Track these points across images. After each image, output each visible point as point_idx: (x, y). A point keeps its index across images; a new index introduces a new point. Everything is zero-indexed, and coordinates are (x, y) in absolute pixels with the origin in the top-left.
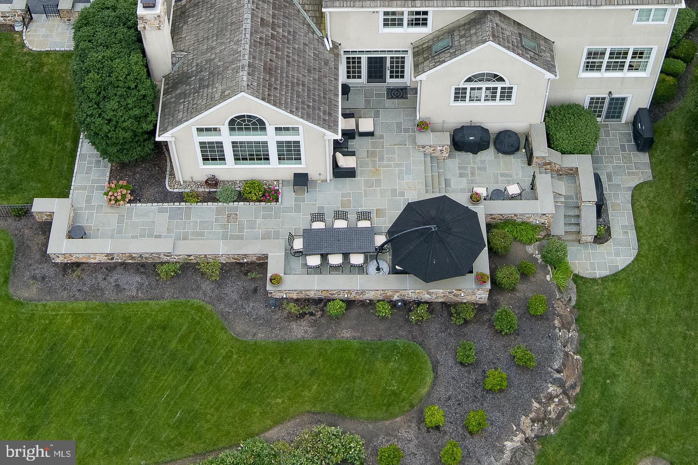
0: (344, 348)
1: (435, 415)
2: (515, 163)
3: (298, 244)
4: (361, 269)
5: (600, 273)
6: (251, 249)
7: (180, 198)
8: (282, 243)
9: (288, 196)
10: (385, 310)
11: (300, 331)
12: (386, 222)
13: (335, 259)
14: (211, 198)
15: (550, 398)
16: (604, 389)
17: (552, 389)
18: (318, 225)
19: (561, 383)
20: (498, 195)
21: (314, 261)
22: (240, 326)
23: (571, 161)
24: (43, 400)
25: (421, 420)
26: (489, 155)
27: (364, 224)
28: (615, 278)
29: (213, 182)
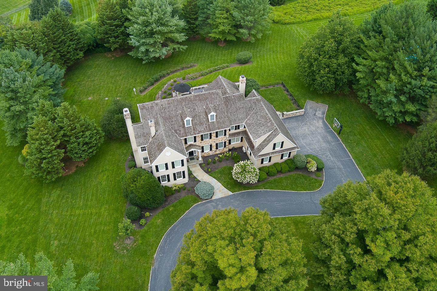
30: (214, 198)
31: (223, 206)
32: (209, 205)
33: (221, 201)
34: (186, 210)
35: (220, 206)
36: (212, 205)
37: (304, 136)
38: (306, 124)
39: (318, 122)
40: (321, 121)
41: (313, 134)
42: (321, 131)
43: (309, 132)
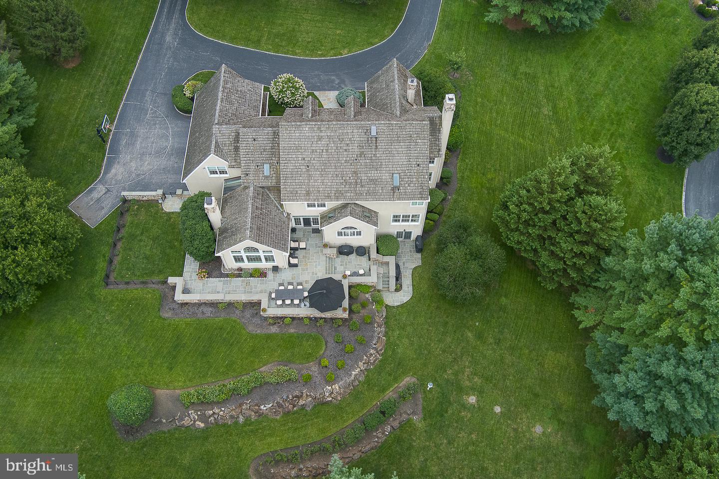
0: (291, 336)
1: (325, 362)
2: (364, 259)
3: (273, 296)
4: (298, 306)
5: (396, 304)
6: (255, 298)
7: (227, 276)
8: (267, 295)
9: (270, 275)
10: (307, 321)
11: (274, 329)
12: (309, 286)
13: (288, 302)
14: (239, 276)
15: (371, 355)
16: (394, 350)
17: (372, 351)
18: (282, 288)
19: (376, 349)
20: (355, 274)
21: (279, 302)
22: (250, 328)
23: (387, 259)
24: (175, 357)
25: (320, 364)
26: (353, 257)
27: (300, 287)
28: (402, 306)
29: (240, 269)
31: (332, 83)
33: (332, 87)
37: (159, 153)
38: (138, 175)
39: (116, 175)
40: (110, 175)
41: (143, 154)
42: (125, 157)
43: (148, 159)
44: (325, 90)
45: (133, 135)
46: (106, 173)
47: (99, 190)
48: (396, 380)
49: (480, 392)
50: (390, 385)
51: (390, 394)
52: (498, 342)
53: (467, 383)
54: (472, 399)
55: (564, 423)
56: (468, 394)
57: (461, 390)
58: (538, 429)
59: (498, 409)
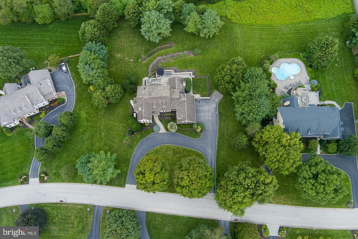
3: (172, 74)
4: (166, 72)
5: (146, 77)
6: (175, 73)
11: (171, 68)
12: (164, 76)
15: (151, 65)
16: (147, 67)
18: (170, 75)
21: (170, 72)
22: (176, 68)
24: (191, 61)
25: (162, 62)
27: (166, 75)
30: (159, 132)
31: (162, 136)
32: (157, 134)
33: (161, 134)
34: (149, 135)
35: (160, 136)
36: (158, 135)
37: (204, 111)
38: (208, 105)
39: (214, 105)
40: (215, 105)
41: (209, 111)
42: (213, 110)
43: (207, 110)
44: (163, 133)
45: (212, 117)
46: (217, 105)
47: (217, 100)
48: (147, 62)
49: (130, 62)
50: (148, 61)
51: (148, 59)
52: (125, 72)
53: (132, 63)
54: (131, 60)
55: (114, 57)
56: (132, 61)
57: (134, 62)
58: (119, 56)
59: (127, 59)
